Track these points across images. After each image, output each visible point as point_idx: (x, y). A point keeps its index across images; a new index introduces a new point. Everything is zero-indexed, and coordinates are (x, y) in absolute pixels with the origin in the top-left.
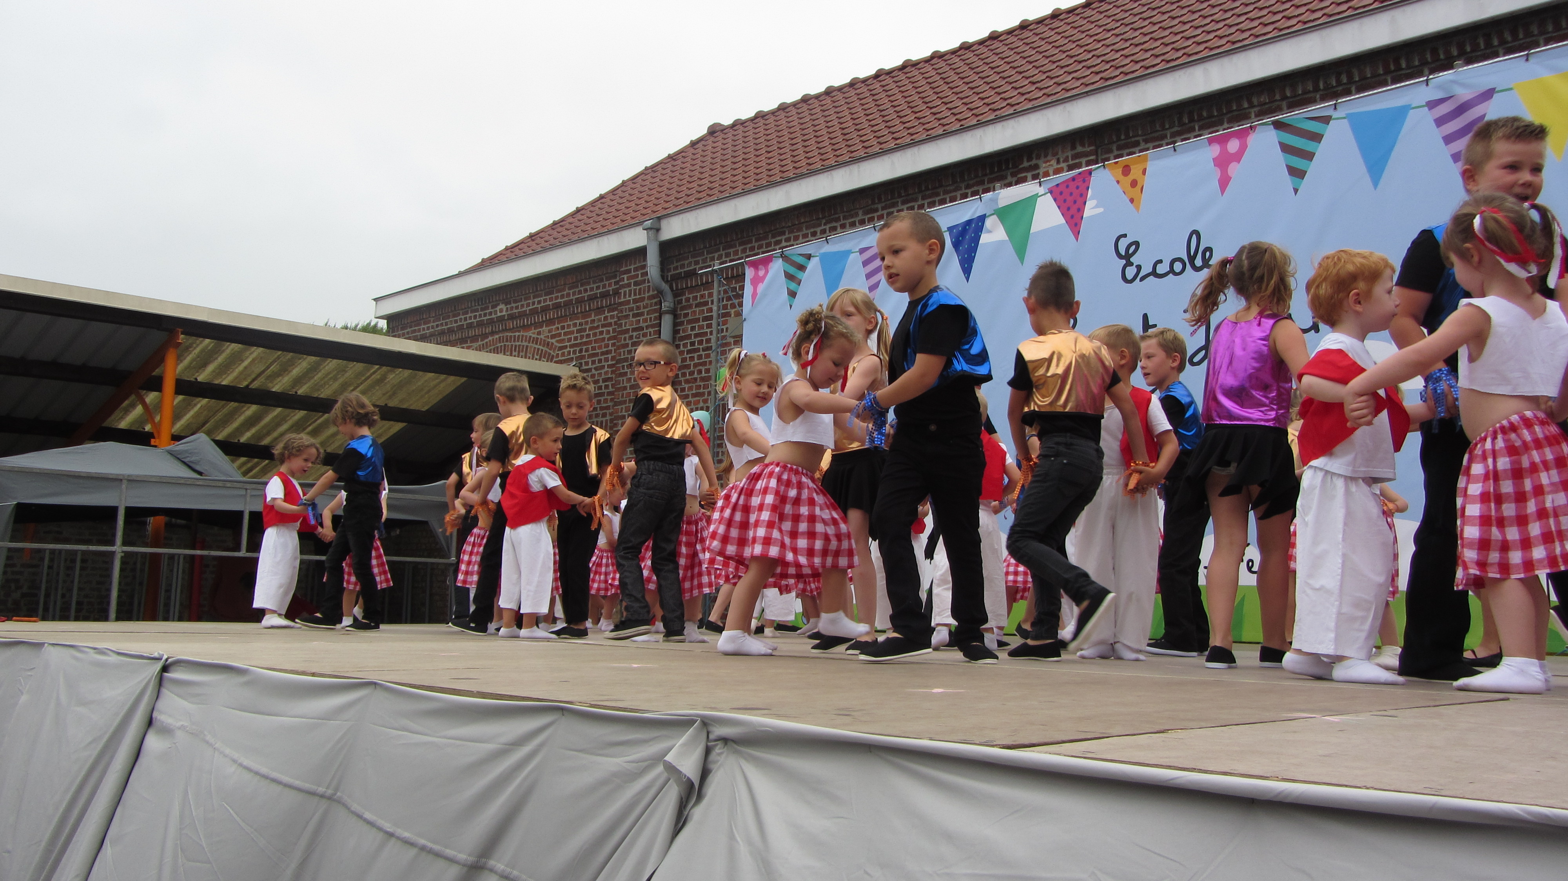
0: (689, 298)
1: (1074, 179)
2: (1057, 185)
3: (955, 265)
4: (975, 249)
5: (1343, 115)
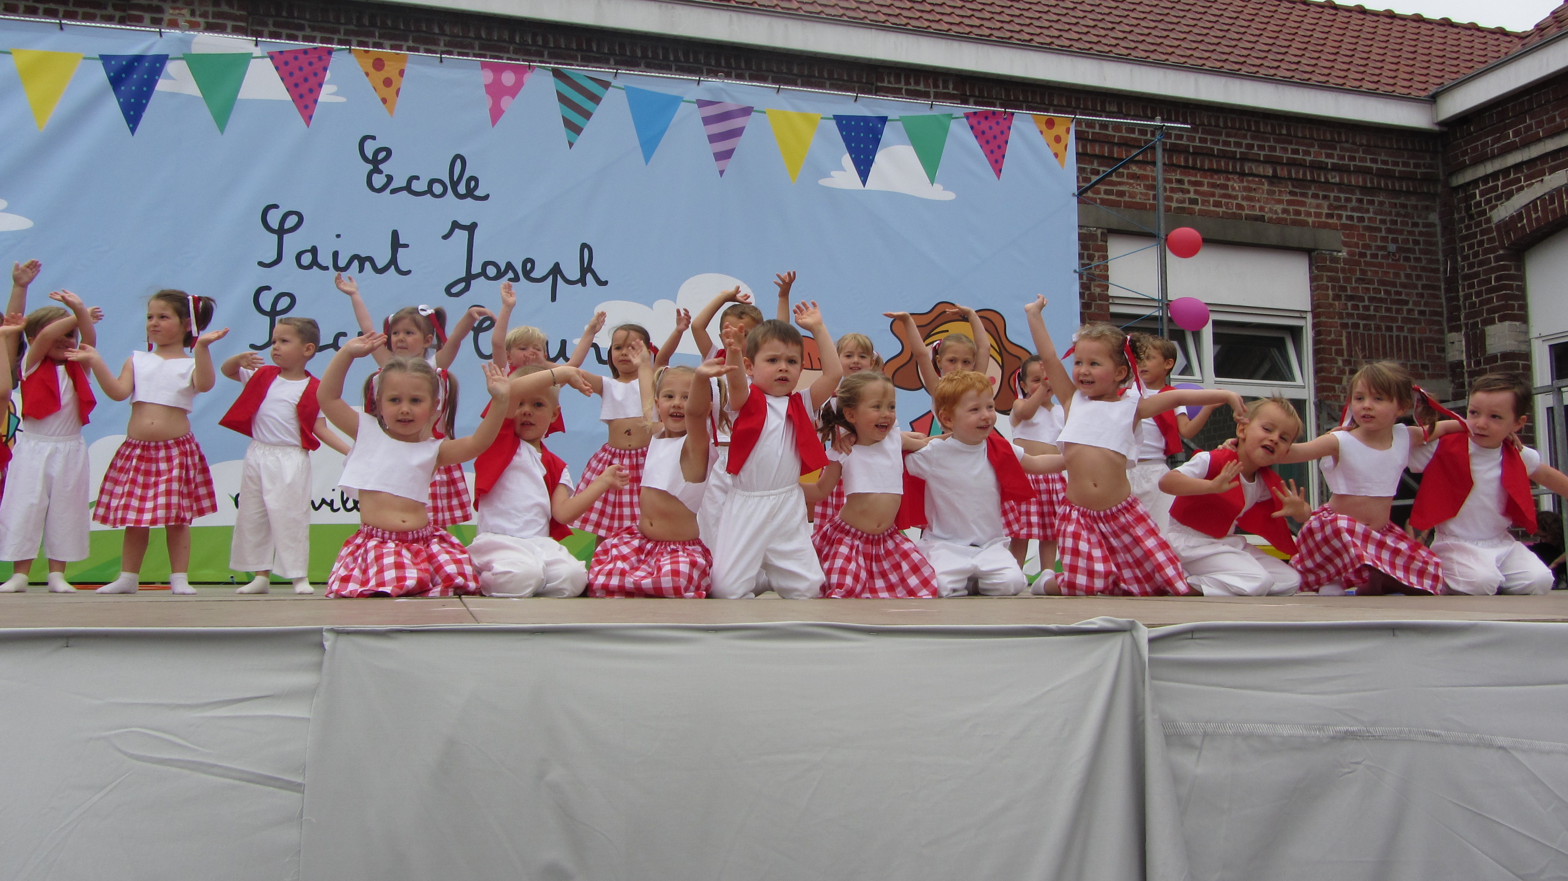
1: (305, 52)
2: (281, 52)
3: (112, 108)
4: (148, 95)
5: (621, 85)
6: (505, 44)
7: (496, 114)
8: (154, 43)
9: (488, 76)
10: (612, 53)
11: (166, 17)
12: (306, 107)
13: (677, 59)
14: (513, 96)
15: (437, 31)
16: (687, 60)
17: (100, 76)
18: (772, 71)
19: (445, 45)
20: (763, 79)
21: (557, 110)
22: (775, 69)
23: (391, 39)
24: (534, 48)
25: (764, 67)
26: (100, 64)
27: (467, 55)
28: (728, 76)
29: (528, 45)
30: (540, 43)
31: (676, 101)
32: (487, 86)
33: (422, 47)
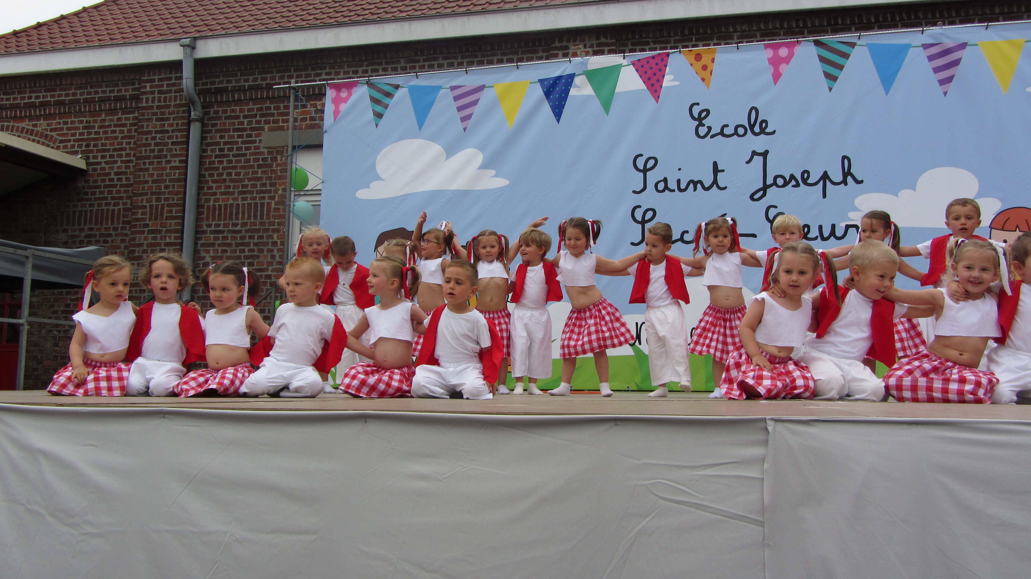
0: (218, 111)
1: (653, 57)
2: (639, 60)
3: (547, 109)
4: (565, 99)
5: (864, 43)
6: (778, 31)
7: (777, 77)
8: (567, 68)
9: (770, 53)
10: (853, 23)
11: (571, 51)
12: (656, 91)
13: (902, 19)
14: (788, 63)
15: (731, 30)
16: (909, 18)
17: (539, 91)
18: (978, 15)
19: (738, 38)
20: (972, 21)
21: (819, 67)
22: (980, 13)
23: (703, 41)
24: (797, 30)
25: (971, 12)
26: (539, 84)
27: (752, 42)
28: (944, 24)
29: (793, 28)
30: (801, 25)
31: (905, 48)
32: (769, 59)
33: (723, 42)
